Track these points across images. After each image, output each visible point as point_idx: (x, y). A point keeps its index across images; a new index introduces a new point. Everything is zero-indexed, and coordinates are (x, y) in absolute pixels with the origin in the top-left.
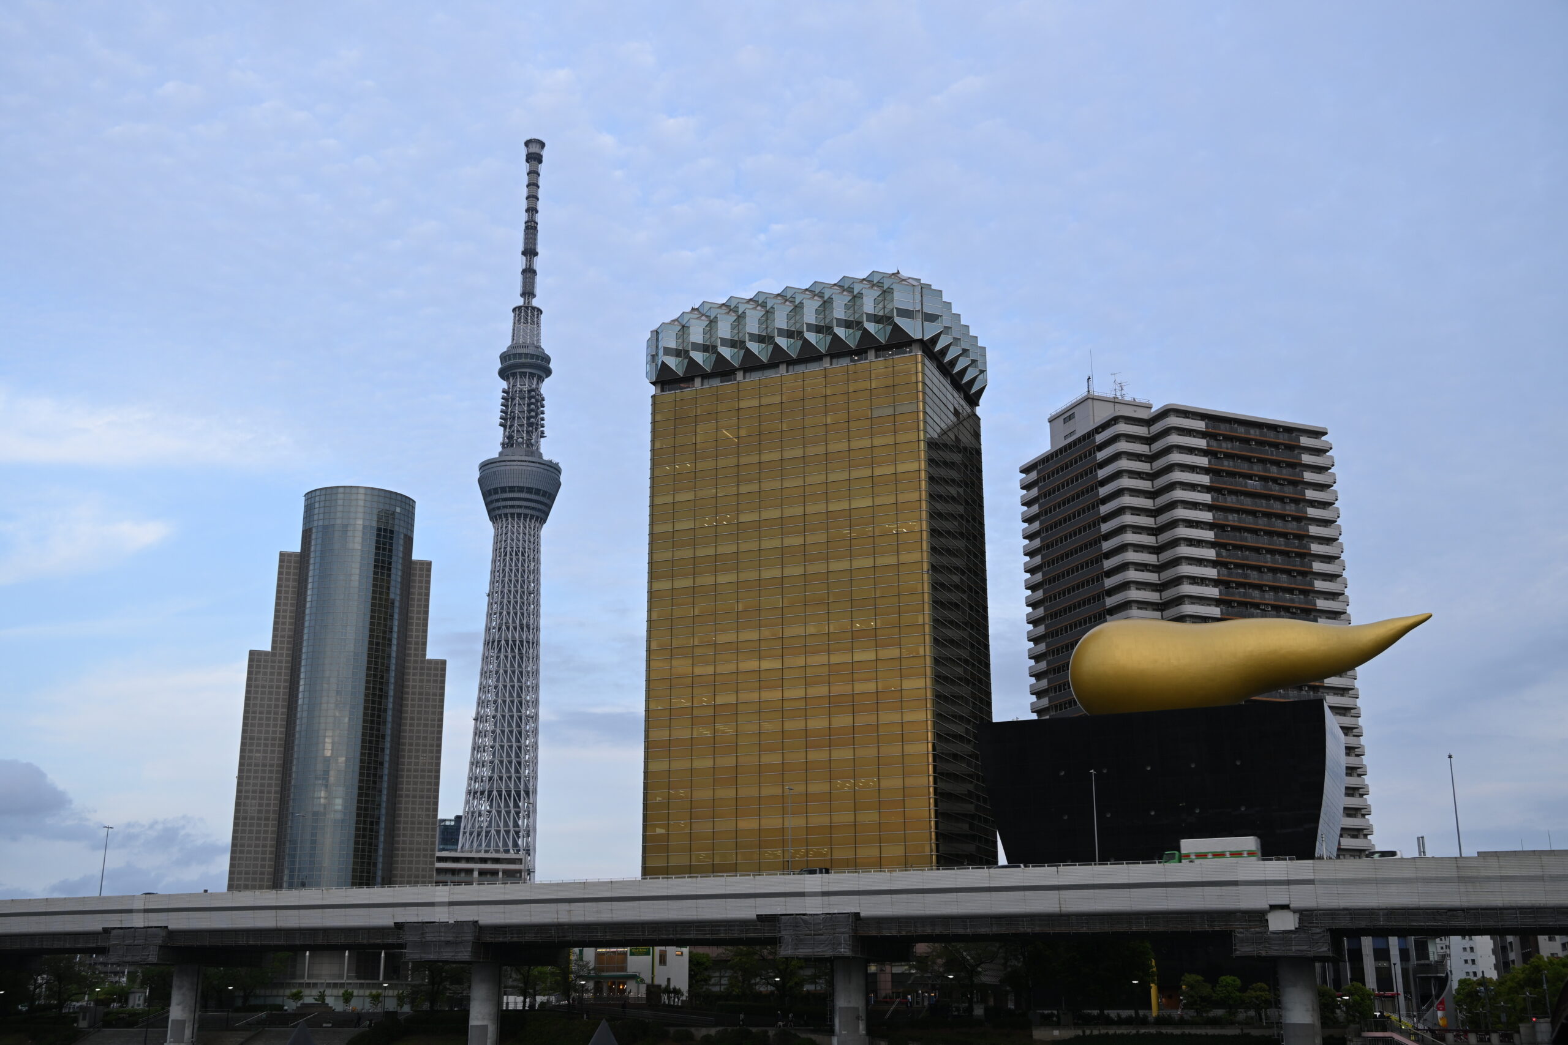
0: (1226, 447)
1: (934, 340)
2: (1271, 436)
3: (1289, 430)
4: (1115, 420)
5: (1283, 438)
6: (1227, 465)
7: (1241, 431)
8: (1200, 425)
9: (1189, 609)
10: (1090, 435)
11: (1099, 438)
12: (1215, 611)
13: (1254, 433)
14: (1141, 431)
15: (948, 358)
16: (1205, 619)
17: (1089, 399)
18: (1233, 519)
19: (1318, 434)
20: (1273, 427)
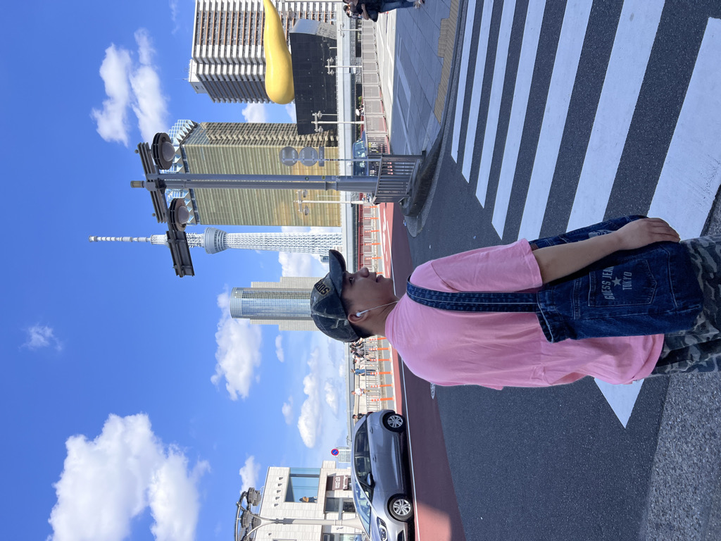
1: (179, 141)
4: (198, 75)
6: (211, 38)
8: (198, 46)
9: (259, 55)
10: (203, 82)
11: (204, 80)
12: (259, 47)
14: (201, 66)
15: (185, 136)
16: (262, 50)
18: (229, 38)
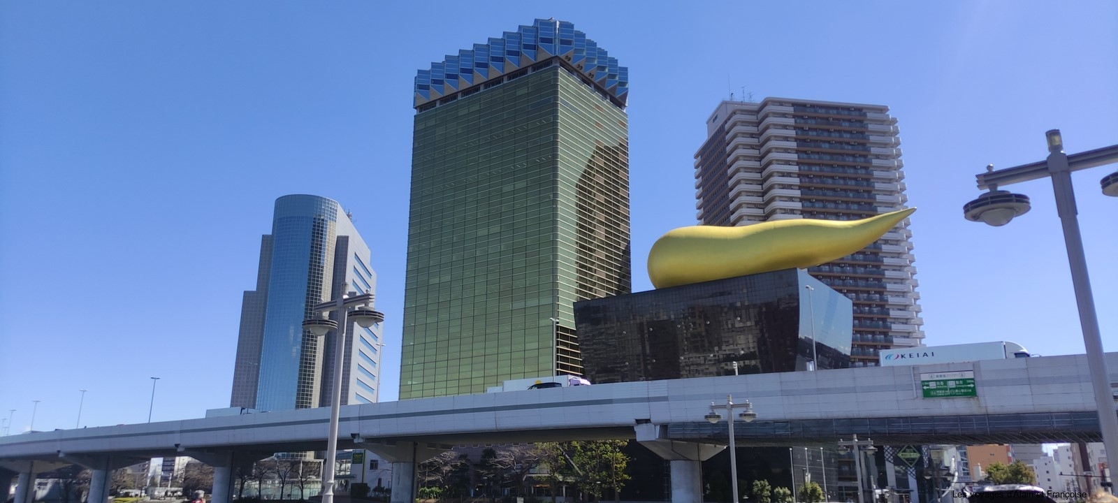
0: (812, 123)
2: (845, 114)
3: (859, 110)
5: (855, 115)
6: (812, 135)
7: (822, 112)
8: (790, 110)
10: (723, 126)
11: (727, 127)
13: (833, 113)
14: (753, 118)
17: (724, 103)
18: (816, 170)
19: (882, 110)
20: (847, 108)
